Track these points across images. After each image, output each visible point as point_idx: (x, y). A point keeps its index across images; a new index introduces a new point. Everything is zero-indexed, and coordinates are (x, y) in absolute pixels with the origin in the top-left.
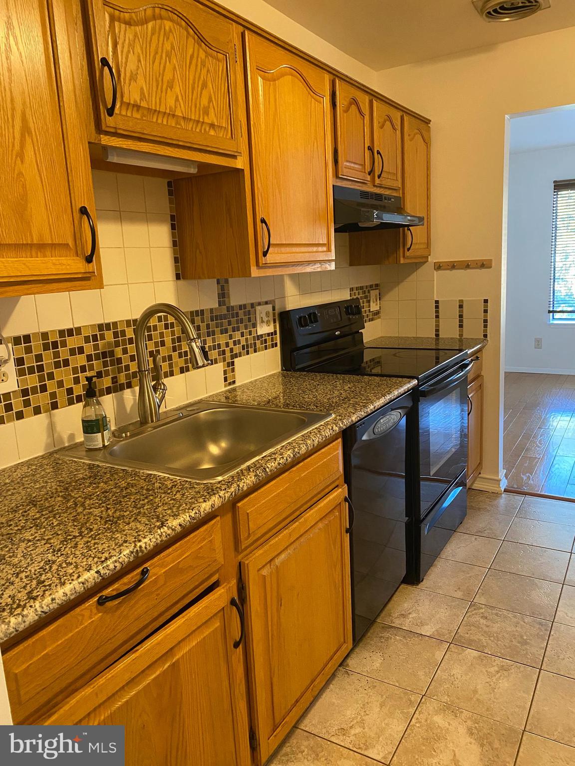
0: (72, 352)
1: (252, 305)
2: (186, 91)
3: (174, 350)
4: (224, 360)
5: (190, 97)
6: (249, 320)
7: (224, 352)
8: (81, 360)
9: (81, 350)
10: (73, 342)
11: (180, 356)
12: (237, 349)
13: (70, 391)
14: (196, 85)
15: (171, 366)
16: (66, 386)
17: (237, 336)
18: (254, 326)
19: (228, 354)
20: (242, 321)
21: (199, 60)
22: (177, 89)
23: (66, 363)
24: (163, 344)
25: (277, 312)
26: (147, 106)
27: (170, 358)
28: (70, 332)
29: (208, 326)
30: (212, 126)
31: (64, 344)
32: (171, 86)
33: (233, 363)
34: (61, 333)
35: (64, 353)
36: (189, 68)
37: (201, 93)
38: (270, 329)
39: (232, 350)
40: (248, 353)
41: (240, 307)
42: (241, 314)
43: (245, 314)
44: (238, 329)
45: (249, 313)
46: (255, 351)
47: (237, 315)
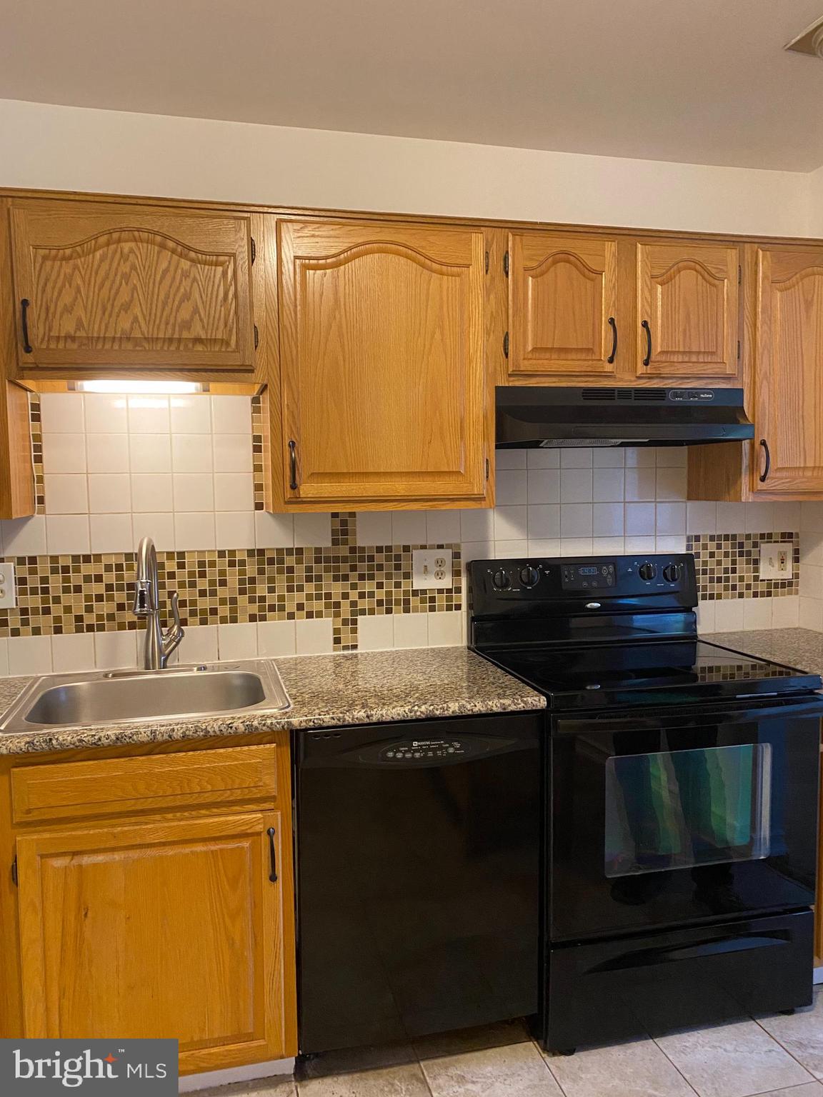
0: (87, 579)
1: (406, 549)
2: (151, 309)
3: (242, 592)
4: (337, 615)
5: (158, 314)
6: (398, 567)
7: (337, 605)
8: (98, 588)
9: (99, 578)
10: (89, 569)
11: (252, 600)
12: (364, 604)
13: (79, 619)
14: (170, 300)
15: (233, 611)
16: (75, 612)
17: (368, 586)
18: (407, 576)
19: (345, 607)
20: (380, 567)
21: (180, 271)
22: (137, 311)
23: (78, 589)
24: (223, 583)
25: (464, 560)
26: (85, 335)
27: (233, 601)
28: (87, 559)
29: (309, 569)
30: (198, 340)
31: (77, 570)
32: (126, 307)
33: (355, 622)
34: (76, 558)
35: (75, 579)
36: (160, 284)
37: (179, 307)
38: (447, 583)
39: (354, 604)
40: (389, 611)
41: (379, 549)
42: (380, 558)
43: (388, 559)
44: (371, 577)
45: (398, 557)
46: (407, 610)
47: (371, 558)
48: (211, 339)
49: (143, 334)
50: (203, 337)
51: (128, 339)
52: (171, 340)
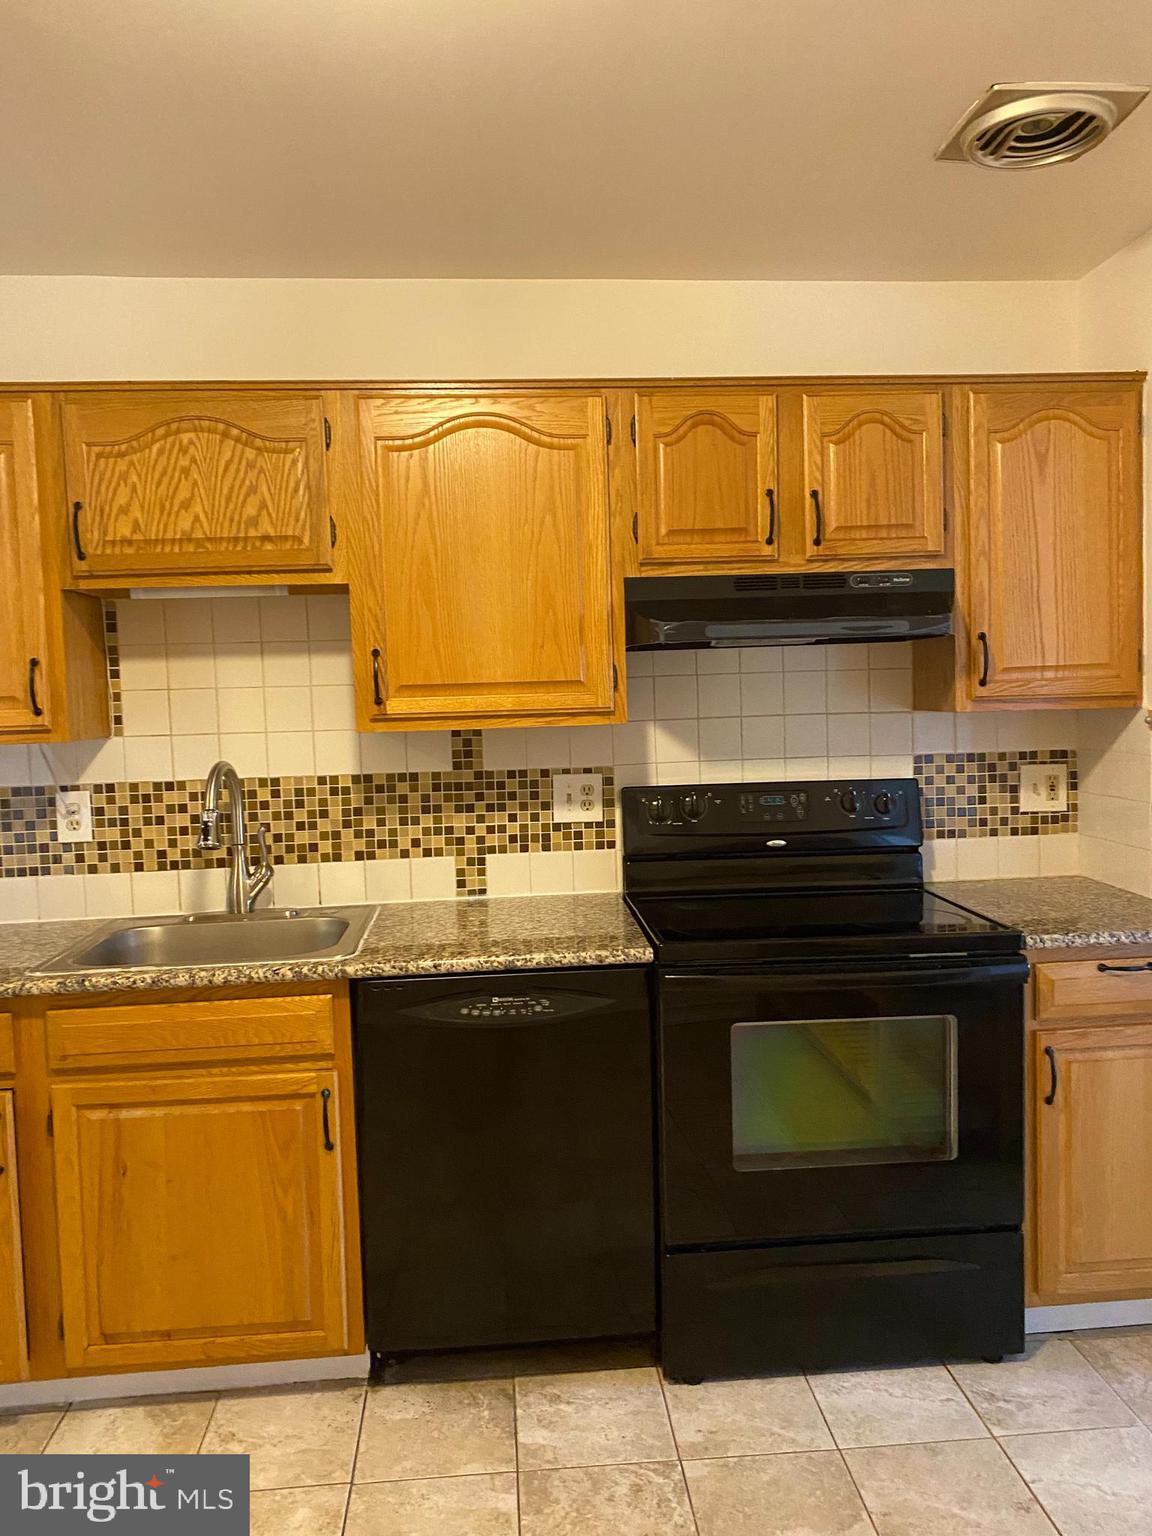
0: (170, 809)
1: (545, 773)
2: (213, 505)
3: (347, 825)
4: (460, 853)
5: (222, 510)
6: (535, 796)
7: (461, 841)
8: (182, 820)
9: (183, 809)
10: (173, 798)
11: (358, 835)
12: (493, 840)
13: (162, 854)
14: (234, 495)
15: (336, 847)
16: (158, 847)
17: (498, 819)
18: (546, 806)
19: (471, 844)
20: (512, 796)
21: (244, 462)
22: (198, 509)
23: (160, 821)
24: (324, 814)
25: (617, 787)
26: (142, 538)
27: (336, 835)
28: (170, 786)
29: (426, 798)
30: (266, 538)
31: (159, 799)
32: (186, 505)
33: (482, 862)
34: (157, 786)
35: (158, 810)
36: (223, 477)
37: (244, 501)
38: (596, 814)
39: (481, 840)
40: (524, 849)
41: (511, 774)
42: (512, 785)
43: (522, 785)
44: (502, 808)
45: (534, 784)
46: (546, 848)
47: (501, 785)
48: (280, 537)
49: (204, 533)
50: (273, 534)
51: (190, 540)
52: (236, 539)
